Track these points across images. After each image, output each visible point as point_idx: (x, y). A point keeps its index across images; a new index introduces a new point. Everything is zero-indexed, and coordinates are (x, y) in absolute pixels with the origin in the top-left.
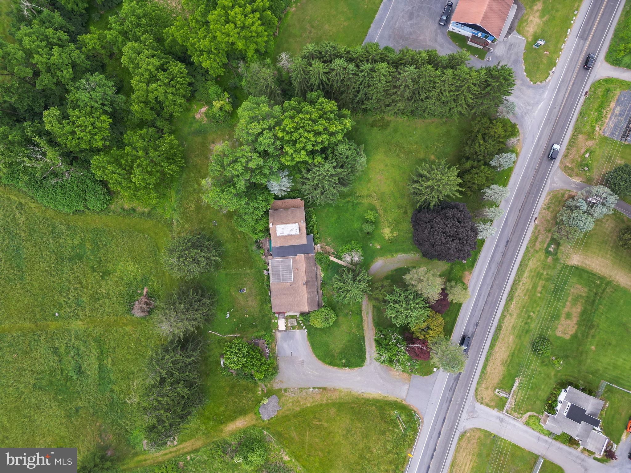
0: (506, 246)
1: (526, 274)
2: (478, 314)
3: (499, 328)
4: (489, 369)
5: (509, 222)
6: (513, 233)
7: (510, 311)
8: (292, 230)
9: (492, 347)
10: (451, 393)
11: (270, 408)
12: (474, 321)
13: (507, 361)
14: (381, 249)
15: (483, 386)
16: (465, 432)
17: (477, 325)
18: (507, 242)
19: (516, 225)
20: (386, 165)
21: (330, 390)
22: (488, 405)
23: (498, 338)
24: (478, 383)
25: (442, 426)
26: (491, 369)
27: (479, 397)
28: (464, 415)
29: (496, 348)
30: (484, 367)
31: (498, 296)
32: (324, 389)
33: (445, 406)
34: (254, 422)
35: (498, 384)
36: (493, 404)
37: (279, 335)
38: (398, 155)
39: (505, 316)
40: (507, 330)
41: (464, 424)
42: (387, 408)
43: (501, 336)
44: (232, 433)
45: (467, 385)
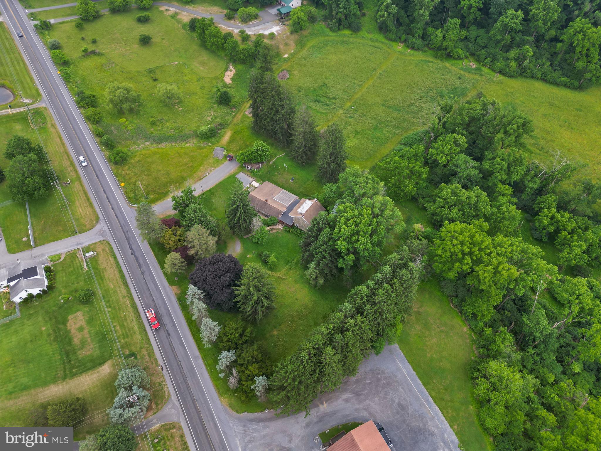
0: (167, 331)
1: (136, 328)
2: (148, 279)
3: (126, 284)
4: (112, 259)
5: (180, 347)
6: (170, 344)
7: (127, 298)
8: (303, 208)
9: (121, 272)
10: (125, 230)
11: (219, 152)
12: (147, 274)
13: (103, 273)
14: (246, 257)
15: (107, 249)
16: (97, 222)
17: (143, 273)
18: (169, 334)
19: (173, 351)
20: (297, 299)
21: (197, 181)
22: (95, 243)
23: (121, 278)
24: (112, 248)
25: (115, 214)
26: (110, 260)
27: (105, 242)
28: (106, 228)
29: (117, 272)
30: (115, 258)
31: (143, 300)
32: (201, 179)
33: (122, 222)
34: (220, 143)
35: (98, 258)
36: (92, 246)
37: (251, 179)
38: (297, 311)
39: (127, 293)
40: (119, 287)
41: (102, 225)
42: (157, 196)
43: (120, 281)
44: (225, 133)
45: (119, 242)
